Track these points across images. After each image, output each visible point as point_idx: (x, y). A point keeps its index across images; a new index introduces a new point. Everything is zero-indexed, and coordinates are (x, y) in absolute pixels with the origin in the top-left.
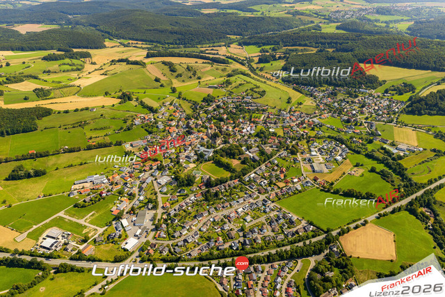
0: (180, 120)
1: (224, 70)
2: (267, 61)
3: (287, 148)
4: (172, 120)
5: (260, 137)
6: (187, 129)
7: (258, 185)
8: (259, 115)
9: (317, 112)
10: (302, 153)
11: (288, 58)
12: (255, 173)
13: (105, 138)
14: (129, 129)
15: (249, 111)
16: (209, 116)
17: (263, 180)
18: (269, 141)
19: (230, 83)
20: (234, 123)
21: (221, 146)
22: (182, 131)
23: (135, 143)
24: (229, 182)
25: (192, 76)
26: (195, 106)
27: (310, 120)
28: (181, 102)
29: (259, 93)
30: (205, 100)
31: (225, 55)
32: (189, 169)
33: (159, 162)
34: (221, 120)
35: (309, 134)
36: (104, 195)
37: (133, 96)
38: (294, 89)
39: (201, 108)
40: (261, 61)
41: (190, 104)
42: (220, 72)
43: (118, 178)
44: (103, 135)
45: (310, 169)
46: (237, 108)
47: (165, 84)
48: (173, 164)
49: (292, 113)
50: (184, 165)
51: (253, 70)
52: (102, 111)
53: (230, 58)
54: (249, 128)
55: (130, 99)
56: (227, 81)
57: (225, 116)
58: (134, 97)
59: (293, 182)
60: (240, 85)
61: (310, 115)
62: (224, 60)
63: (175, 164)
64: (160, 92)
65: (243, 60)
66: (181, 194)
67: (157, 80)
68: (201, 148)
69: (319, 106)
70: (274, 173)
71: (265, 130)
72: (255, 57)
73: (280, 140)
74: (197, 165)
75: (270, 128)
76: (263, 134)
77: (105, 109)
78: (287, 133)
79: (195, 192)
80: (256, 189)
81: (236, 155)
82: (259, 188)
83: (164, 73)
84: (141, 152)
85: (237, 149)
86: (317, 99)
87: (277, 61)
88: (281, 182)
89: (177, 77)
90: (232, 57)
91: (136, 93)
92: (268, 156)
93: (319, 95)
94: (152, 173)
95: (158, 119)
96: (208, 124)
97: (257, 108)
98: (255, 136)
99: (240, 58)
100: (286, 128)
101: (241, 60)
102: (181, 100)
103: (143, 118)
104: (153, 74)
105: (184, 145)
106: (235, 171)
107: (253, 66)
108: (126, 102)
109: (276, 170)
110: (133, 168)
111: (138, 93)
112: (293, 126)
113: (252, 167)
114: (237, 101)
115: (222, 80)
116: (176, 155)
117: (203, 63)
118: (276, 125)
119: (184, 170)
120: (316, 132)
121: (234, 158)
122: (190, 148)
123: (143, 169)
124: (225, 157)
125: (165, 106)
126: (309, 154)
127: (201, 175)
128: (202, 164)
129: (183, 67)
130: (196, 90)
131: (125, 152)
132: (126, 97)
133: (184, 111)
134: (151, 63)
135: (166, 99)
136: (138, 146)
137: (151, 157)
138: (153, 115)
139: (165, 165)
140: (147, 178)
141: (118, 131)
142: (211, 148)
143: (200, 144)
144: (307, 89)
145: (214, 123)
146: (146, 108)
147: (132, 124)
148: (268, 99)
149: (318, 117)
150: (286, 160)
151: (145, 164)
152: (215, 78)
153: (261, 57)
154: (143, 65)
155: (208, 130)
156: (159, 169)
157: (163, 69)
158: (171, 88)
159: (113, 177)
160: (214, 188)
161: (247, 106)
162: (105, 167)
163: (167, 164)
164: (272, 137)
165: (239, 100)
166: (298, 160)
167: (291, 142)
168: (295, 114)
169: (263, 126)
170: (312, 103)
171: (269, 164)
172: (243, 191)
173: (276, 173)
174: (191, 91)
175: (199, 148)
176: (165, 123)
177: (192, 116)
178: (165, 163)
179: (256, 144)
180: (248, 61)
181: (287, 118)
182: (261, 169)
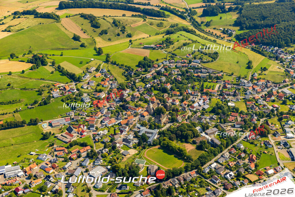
0: (111, 90)
1: (160, 25)
2: (215, 14)
3: (255, 128)
4: (101, 91)
5: (217, 114)
6: (121, 103)
7: (222, 178)
8: (212, 84)
9: (287, 80)
10: (274, 135)
11: (241, 9)
12: (217, 162)
13: (16, 115)
14: (45, 103)
15: (199, 79)
16: (148, 86)
17: (228, 171)
18: (230, 118)
19: (171, 43)
20: (181, 94)
21: (168, 125)
22: (115, 105)
23: (54, 122)
24: (184, 174)
25: (121, 33)
26: (128, 72)
27: (280, 91)
28: (110, 67)
29: (209, 55)
30: (140, 65)
31: (159, 6)
32: (128, 156)
33: (88, 148)
34: (164, 90)
35: (280, 110)
36: (20, 192)
37: (47, 60)
38: (253, 49)
40: (205, 14)
41: (122, 71)
42: (155, 27)
43: (36, 169)
44: (12, 111)
45: (288, 156)
46: (183, 75)
47: (86, 44)
48: (107, 150)
49: (256, 82)
50: (122, 151)
51: (197, 25)
52: (9, 80)
53: (166, 9)
54: (202, 101)
55: (44, 63)
56: (167, 39)
57: (169, 86)
58: (49, 61)
59: (268, 174)
60: (185, 45)
61: (279, 84)
62: (159, 12)
63: (110, 151)
64: (80, 54)
65: (183, 12)
66: (123, 190)
67: (76, 38)
68: (142, 128)
69: (289, 72)
70: (241, 162)
71: (223, 105)
72: (197, 8)
73: (244, 118)
74: (140, 152)
75: (229, 101)
76: (221, 109)
77: (13, 76)
78: (251, 108)
79: (140, 188)
80: (220, 184)
81: (189, 137)
82: (225, 182)
83: (84, 29)
84: (63, 134)
85: (190, 130)
86: (284, 63)
87: (227, 13)
88: (251, 173)
89: (101, 35)
90: (168, 9)
91: (50, 55)
92: (231, 139)
93: (287, 58)
94: (81, 162)
95: (83, 90)
96: (148, 96)
97: (209, 76)
98: (210, 112)
99: (178, 10)
100: (249, 101)
101: (180, 12)
102: (110, 65)
103: (63, 88)
104: (70, 30)
105: (118, 124)
106: (190, 159)
107: (196, 20)
108: (39, 68)
109: (243, 158)
110: (55, 155)
111: (53, 55)
112: (258, 99)
113: (212, 154)
114: (183, 66)
115: (160, 38)
116: (110, 138)
117: (133, 16)
118: (236, 97)
119: (123, 158)
120: (289, 106)
121: (187, 142)
122: (127, 128)
123: (68, 157)
124: (176, 141)
125: (90, 72)
126: (283, 137)
127: (145, 164)
128: (146, 149)
129: (108, 22)
130: (128, 52)
131: (42, 134)
132: (38, 60)
133: (115, 79)
134: (67, 17)
135: (90, 64)
136: (59, 125)
137: (78, 141)
138: (76, 85)
139: (97, 151)
140: (76, 169)
141: (32, 105)
142: (155, 128)
143: (140, 124)
144: (270, 50)
145: (155, 95)
146: (65, 75)
147: (49, 96)
148: (222, 64)
149: (289, 87)
150: (255, 144)
151: (70, 150)
152: (150, 36)
153: (205, 8)
154: (57, 18)
155: (149, 104)
156: (90, 157)
157: (82, 24)
158: (95, 49)
159: (30, 168)
160: (165, 183)
161: (195, 72)
162: (17, 155)
163: (100, 150)
164: (233, 114)
165: (184, 65)
166: (270, 145)
167: (259, 120)
168: (259, 83)
169: (219, 99)
170: (280, 69)
171: (234, 149)
172: (204, 187)
173: (243, 161)
174: (121, 52)
175: (139, 128)
176: (92, 96)
177: (126, 86)
178: (96, 149)
179: (213, 123)
180: (189, 13)
181: (249, 88)
182: (223, 157)
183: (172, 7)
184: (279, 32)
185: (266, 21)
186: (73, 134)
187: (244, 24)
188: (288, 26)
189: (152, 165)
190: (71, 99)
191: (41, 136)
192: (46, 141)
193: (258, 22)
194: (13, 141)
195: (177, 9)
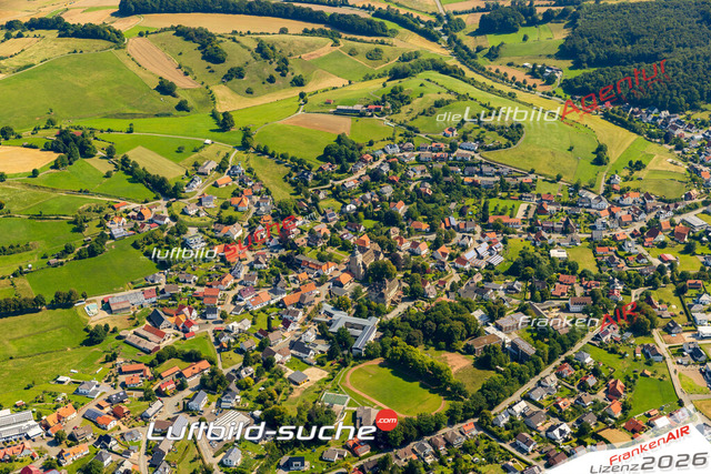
0: (257, 219)
1: (374, 56)
2: (511, 29)
4: (231, 221)
5: (524, 278)
6: (283, 252)
7: (541, 439)
8: (509, 203)
9: (694, 192)
10: (668, 330)
11: (575, 17)
12: (526, 398)
13: (19, 281)
14: (92, 253)
15: (476, 191)
16: (351, 207)
17: (557, 421)
18: (557, 289)
19: (405, 100)
20: (433, 229)
21: (402, 307)
22: (268, 257)
23: (116, 299)
24: (446, 430)
25: (277, 75)
26: (298, 174)
27: (677, 219)
28: (254, 161)
29: (501, 131)
30: (328, 155)
31: (369, 8)
32: (305, 385)
33: (204, 364)
34: (391, 219)
35: (680, 269)
37: (95, 143)
38: (606, 116)
39: (321, 180)
40: (486, 27)
41: (284, 170)
42: (361, 61)
43: (74, 419)
44: (9, 272)
45: (702, 383)
46: (435, 180)
47: (191, 103)
48: (251, 370)
49: (616, 197)
50: (289, 373)
51: (465, 55)
53: (388, 16)
54: (485, 246)
55: (86, 152)
56: (394, 91)
57: (402, 209)
58: (99, 146)
59: (654, 428)
60: (438, 105)
61: (675, 202)
62: (370, 22)
63: (258, 372)
64: (177, 126)
65: (429, 24)
66: (294, 471)
67: (165, 89)
68: (338, 315)
69: (698, 172)
70: (588, 400)
71: (537, 254)
72: (466, 12)
73: (590, 288)
74: (333, 374)
75: (552, 245)
76: (533, 266)
77: (9, 184)
78: (607, 262)
79: (337, 466)
80: (537, 454)
81: (457, 337)
82: (548, 449)
83: (184, 64)
84: (139, 330)
85: (458, 320)
86: (685, 150)
87: (541, 26)
88: (613, 427)
89: (229, 80)
90: (393, 14)
91: (102, 132)
92: (561, 341)
93: (692, 138)
94: (186, 401)
95: (186, 219)
96: (351, 235)
97: (502, 182)
98: (506, 274)
99: (418, 18)
100: (602, 245)
101: (422, 22)
102: (251, 156)
103: (136, 214)
104: (150, 68)
105: (278, 304)
106: (460, 393)
107: (465, 43)
108: (75, 163)
109: (593, 388)
110: (119, 383)
111: (109, 131)
112: (624, 241)
113: (516, 379)
114: (435, 159)
115: (375, 87)
116: (258, 341)
117: (306, 32)
118: (570, 236)
119: (291, 389)
120: (702, 259)
121: (452, 350)
122: (301, 313)
123: (154, 389)
124: (423, 347)
125: (203, 174)
126: (690, 334)
127: (348, 406)
128: (349, 367)
129: (244, 47)
130: (297, 123)
131: (86, 330)
132: (72, 143)
133: (267, 190)
134: (141, 35)
135: (203, 153)
136: (128, 308)
137: (177, 348)
138: (168, 205)
139: (225, 372)
140: (174, 420)
141: (58, 258)
142: (370, 315)
143: (331, 303)
144: (650, 119)
145: (368, 231)
146: (142, 182)
147: (102, 235)
148: (533, 153)
149: (700, 210)
150: (620, 354)
151: (159, 370)
152: (350, 83)
153: (486, 13)
154: (116, 38)
155: (353, 254)
156: (209, 389)
157: (181, 54)
158: (214, 115)
159: (60, 418)
160: (400, 452)
161: (466, 173)
162: (25, 383)
163: (233, 371)
164: (563, 277)
165: (438, 155)
166: (658, 354)
167: (628, 293)
168: (625, 201)
169: (526, 239)
170: (676, 164)
171: (568, 367)
172: (497, 462)
173: (593, 397)
174: (279, 123)
175: (331, 315)
176: (210, 233)
177: (295, 209)
178: (224, 367)
179: (514, 301)
180: (444, 26)
181: (602, 213)
182: (542, 386)
183: (403, 11)
184: (671, 73)
185: (637, 46)
186: (164, 331)
187: (584, 52)
188: (692, 58)
189: (366, 408)
190: (156, 241)
191: (84, 336)
192: (96, 348)
193: (617, 49)
194: (13, 349)
195: (415, 16)
